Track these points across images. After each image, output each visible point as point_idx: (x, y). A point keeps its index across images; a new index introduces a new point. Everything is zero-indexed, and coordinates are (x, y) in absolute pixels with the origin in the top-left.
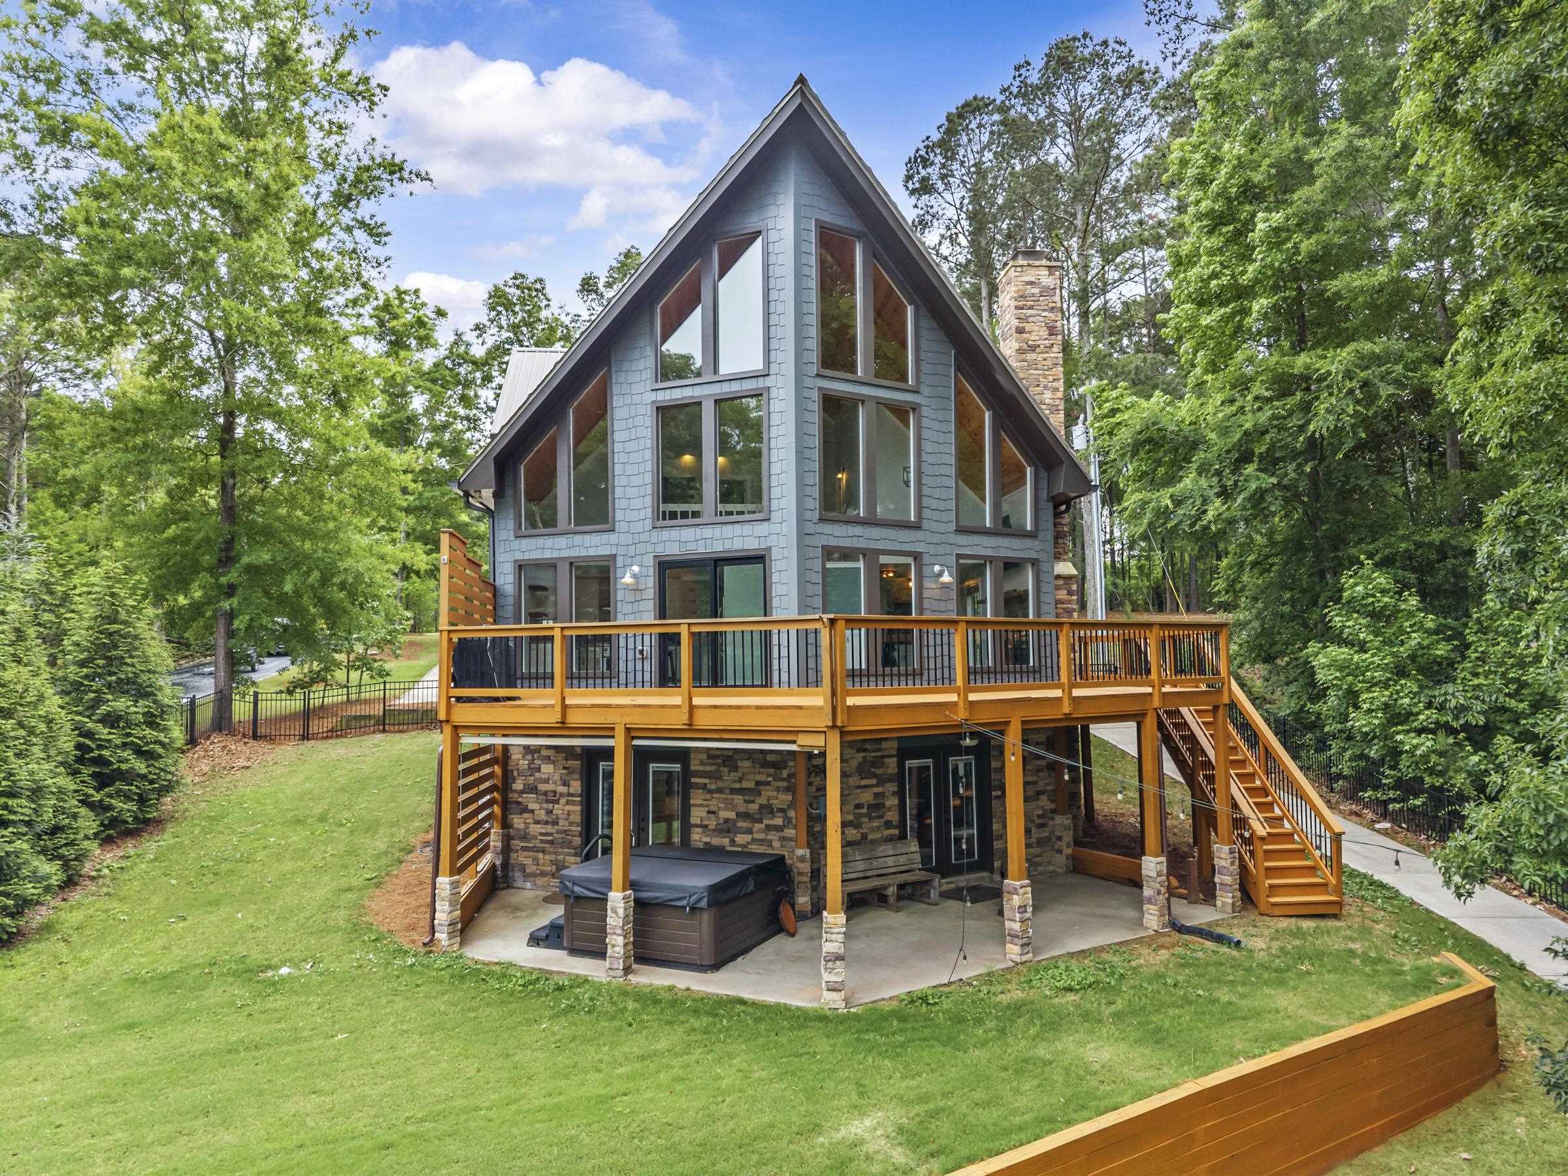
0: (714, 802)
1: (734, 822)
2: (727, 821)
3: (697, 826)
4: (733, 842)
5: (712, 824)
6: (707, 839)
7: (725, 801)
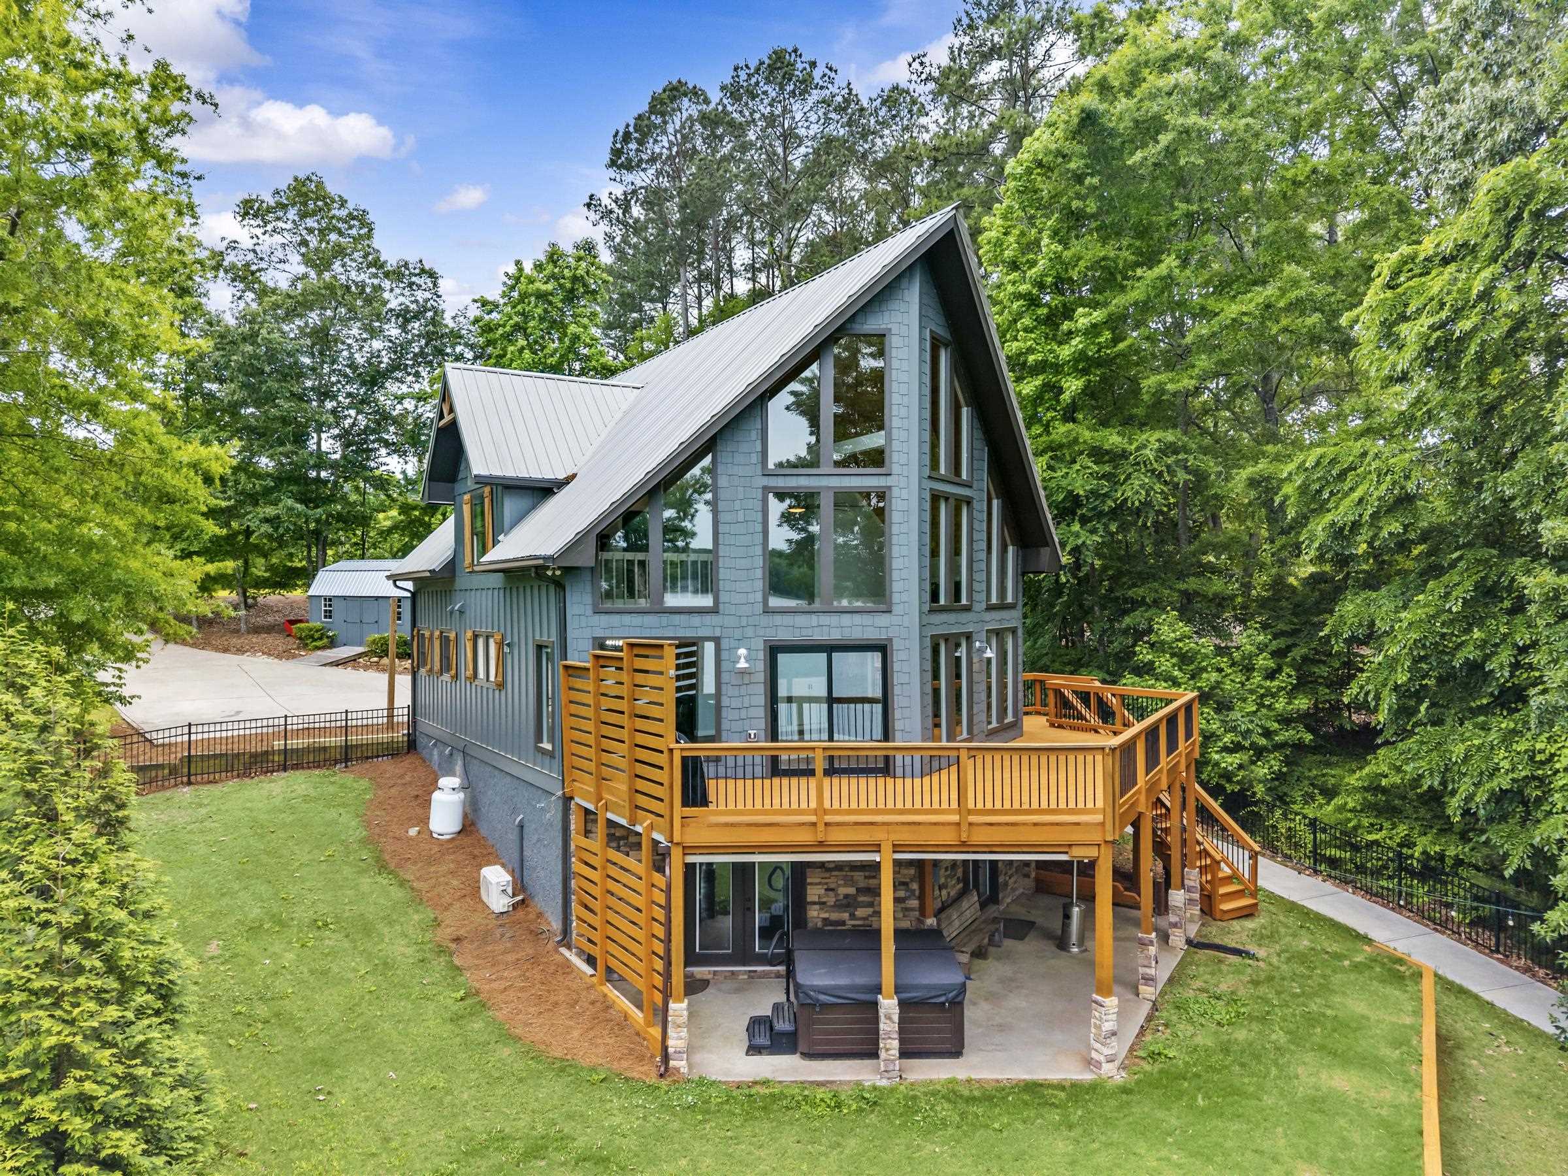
0: (833, 880)
1: (854, 897)
2: (846, 896)
3: (814, 903)
4: (853, 916)
5: (831, 900)
6: (826, 915)
7: (845, 878)
